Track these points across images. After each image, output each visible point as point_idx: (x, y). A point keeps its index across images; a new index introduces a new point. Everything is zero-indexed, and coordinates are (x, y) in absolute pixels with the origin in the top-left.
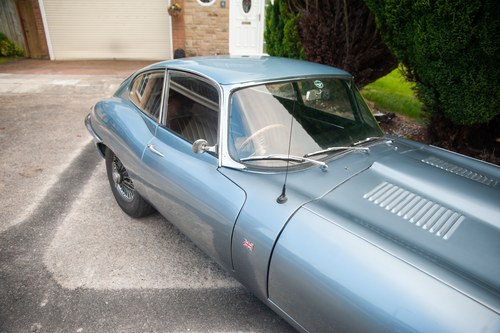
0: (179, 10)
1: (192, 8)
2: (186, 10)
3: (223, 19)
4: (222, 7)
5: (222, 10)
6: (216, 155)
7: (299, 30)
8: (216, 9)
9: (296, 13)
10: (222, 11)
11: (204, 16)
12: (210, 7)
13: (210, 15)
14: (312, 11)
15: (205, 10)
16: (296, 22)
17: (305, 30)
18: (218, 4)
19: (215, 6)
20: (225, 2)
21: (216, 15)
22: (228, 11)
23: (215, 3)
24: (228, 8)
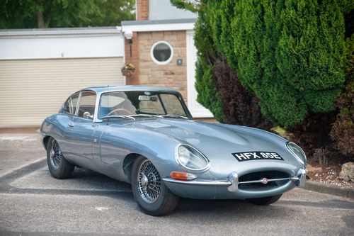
0: (133, 70)
1: (147, 67)
2: (141, 70)
3: (180, 77)
4: (179, 64)
5: (179, 67)
8: (173, 68)
10: (179, 69)
11: (159, 75)
12: (167, 65)
13: (166, 74)
15: (161, 68)
18: (175, 63)
19: (172, 64)
20: (181, 60)
21: (173, 74)
22: (186, 69)
23: (171, 62)
24: (186, 66)
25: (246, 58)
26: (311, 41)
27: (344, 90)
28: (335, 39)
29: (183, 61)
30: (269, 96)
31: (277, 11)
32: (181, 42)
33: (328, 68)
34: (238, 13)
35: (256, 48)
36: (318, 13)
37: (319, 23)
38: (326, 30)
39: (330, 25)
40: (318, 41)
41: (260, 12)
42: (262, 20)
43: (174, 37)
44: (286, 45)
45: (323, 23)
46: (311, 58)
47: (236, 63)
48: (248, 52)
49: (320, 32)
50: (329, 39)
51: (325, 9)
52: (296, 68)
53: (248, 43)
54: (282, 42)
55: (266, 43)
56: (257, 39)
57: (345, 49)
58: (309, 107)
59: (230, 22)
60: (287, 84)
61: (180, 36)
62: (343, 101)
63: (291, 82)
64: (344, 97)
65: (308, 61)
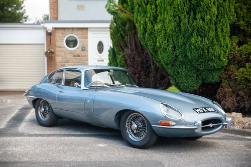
0: (51, 52)
1: (62, 51)
2: (57, 53)
3: (84, 58)
4: (83, 50)
5: (83, 52)
6: (81, 87)
7: (126, 60)
8: (79, 52)
9: (124, 51)
10: (83, 53)
11: (70, 56)
12: (75, 51)
13: (75, 56)
14: (132, 50)
15: (71, 52)
16: (123, 56)
17: (128, 61)
18: (81, 49)
19: (78, 50)
20: (85, 47)
21: (79, 56)
22: (88, 53)
23: (78, 48)
24: (87, 51)
25: (166, 49)
26: (211, 40)
27: (226, 70)
28: (225, 39)
29: (86, 48)
30: (179, 73)
31: (191, 21)
32: (84, 35)
33: (220, 56)
34: (160, 21)
35: (174, 43)
36: (216, 24)
37: (216, 29)
38: (220, 34)
39: (222, 30)
40: (215, 40)
41: (178, 21)
42: (179, 26)
43: (80, 32)
44: (196, 42)
45: (219, 30)
46: (211, 50)
47: (156, 52)
48: (168, 45)
49: (217, 35)
50: (221, 39)
51: (220, 21)
52: (201, 56)
53: (168, 40)
54: (193, 40)
55: (181, 41)
56: (174, 38)
57: (229, 45)
58: (203, 80)
59: (154, 27)
60: (192, 66)
61: (84, 31)
62: (225, 76)
63: (195, 64)
64: (226, 74)
65: (208, 52)
